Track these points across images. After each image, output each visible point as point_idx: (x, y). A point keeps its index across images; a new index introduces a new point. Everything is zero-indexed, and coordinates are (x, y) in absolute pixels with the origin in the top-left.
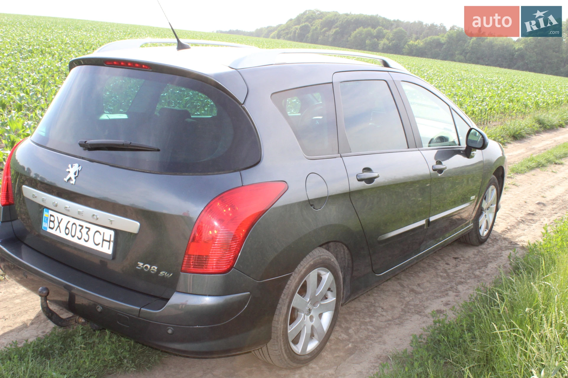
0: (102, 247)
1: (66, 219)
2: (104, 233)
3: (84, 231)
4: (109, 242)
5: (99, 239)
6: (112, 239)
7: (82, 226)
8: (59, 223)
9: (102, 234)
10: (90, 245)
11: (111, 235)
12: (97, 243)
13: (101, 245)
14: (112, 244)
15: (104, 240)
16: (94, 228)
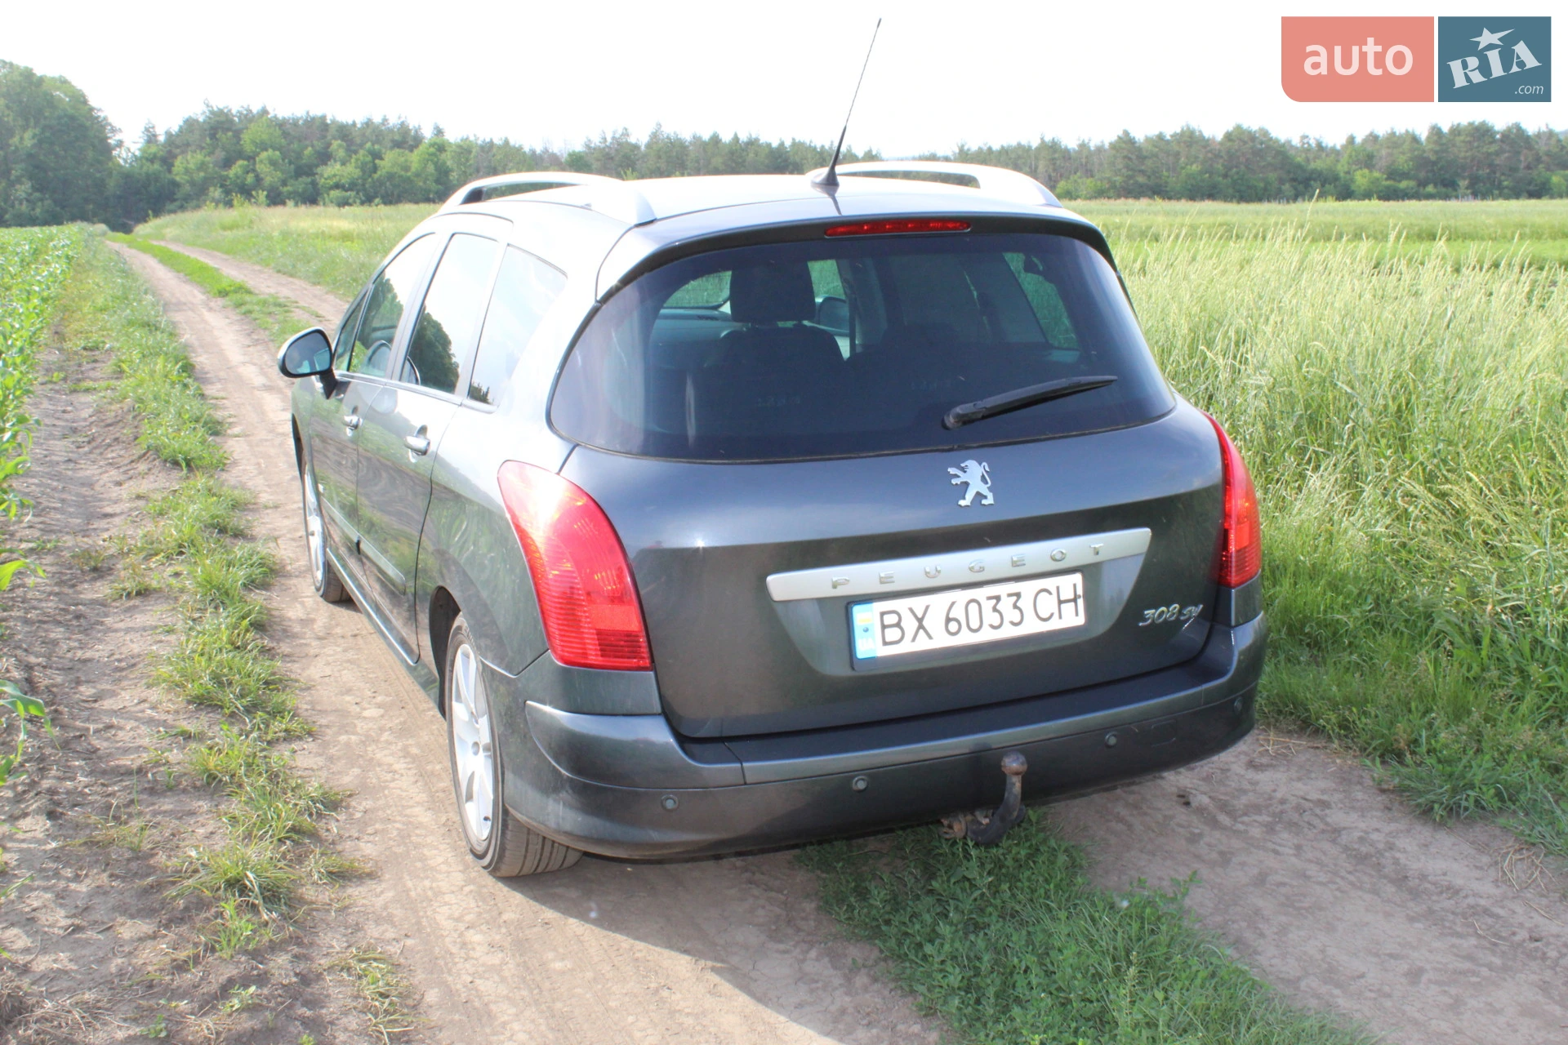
0: (1060, 617)
1: (939, 601)
2: (1058, 588)
3: (1006, 605)
4: (1075, 600)
5: (1047, 604)
6: (1080, 591)
7: (998, 598)
8: (920, 620)
9: (1054, 592)
10: (1032, 627)
11: (1075, 585)
12: (1044, 615)
13: (1056, 615)
14: (1080, 602)
15: (1060, 602)
16: (1028, 588)
